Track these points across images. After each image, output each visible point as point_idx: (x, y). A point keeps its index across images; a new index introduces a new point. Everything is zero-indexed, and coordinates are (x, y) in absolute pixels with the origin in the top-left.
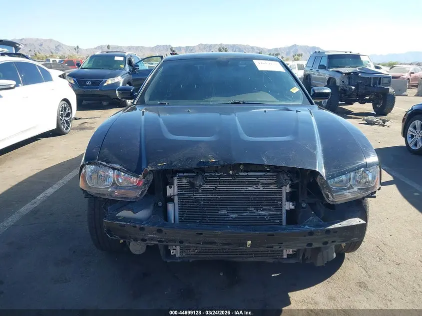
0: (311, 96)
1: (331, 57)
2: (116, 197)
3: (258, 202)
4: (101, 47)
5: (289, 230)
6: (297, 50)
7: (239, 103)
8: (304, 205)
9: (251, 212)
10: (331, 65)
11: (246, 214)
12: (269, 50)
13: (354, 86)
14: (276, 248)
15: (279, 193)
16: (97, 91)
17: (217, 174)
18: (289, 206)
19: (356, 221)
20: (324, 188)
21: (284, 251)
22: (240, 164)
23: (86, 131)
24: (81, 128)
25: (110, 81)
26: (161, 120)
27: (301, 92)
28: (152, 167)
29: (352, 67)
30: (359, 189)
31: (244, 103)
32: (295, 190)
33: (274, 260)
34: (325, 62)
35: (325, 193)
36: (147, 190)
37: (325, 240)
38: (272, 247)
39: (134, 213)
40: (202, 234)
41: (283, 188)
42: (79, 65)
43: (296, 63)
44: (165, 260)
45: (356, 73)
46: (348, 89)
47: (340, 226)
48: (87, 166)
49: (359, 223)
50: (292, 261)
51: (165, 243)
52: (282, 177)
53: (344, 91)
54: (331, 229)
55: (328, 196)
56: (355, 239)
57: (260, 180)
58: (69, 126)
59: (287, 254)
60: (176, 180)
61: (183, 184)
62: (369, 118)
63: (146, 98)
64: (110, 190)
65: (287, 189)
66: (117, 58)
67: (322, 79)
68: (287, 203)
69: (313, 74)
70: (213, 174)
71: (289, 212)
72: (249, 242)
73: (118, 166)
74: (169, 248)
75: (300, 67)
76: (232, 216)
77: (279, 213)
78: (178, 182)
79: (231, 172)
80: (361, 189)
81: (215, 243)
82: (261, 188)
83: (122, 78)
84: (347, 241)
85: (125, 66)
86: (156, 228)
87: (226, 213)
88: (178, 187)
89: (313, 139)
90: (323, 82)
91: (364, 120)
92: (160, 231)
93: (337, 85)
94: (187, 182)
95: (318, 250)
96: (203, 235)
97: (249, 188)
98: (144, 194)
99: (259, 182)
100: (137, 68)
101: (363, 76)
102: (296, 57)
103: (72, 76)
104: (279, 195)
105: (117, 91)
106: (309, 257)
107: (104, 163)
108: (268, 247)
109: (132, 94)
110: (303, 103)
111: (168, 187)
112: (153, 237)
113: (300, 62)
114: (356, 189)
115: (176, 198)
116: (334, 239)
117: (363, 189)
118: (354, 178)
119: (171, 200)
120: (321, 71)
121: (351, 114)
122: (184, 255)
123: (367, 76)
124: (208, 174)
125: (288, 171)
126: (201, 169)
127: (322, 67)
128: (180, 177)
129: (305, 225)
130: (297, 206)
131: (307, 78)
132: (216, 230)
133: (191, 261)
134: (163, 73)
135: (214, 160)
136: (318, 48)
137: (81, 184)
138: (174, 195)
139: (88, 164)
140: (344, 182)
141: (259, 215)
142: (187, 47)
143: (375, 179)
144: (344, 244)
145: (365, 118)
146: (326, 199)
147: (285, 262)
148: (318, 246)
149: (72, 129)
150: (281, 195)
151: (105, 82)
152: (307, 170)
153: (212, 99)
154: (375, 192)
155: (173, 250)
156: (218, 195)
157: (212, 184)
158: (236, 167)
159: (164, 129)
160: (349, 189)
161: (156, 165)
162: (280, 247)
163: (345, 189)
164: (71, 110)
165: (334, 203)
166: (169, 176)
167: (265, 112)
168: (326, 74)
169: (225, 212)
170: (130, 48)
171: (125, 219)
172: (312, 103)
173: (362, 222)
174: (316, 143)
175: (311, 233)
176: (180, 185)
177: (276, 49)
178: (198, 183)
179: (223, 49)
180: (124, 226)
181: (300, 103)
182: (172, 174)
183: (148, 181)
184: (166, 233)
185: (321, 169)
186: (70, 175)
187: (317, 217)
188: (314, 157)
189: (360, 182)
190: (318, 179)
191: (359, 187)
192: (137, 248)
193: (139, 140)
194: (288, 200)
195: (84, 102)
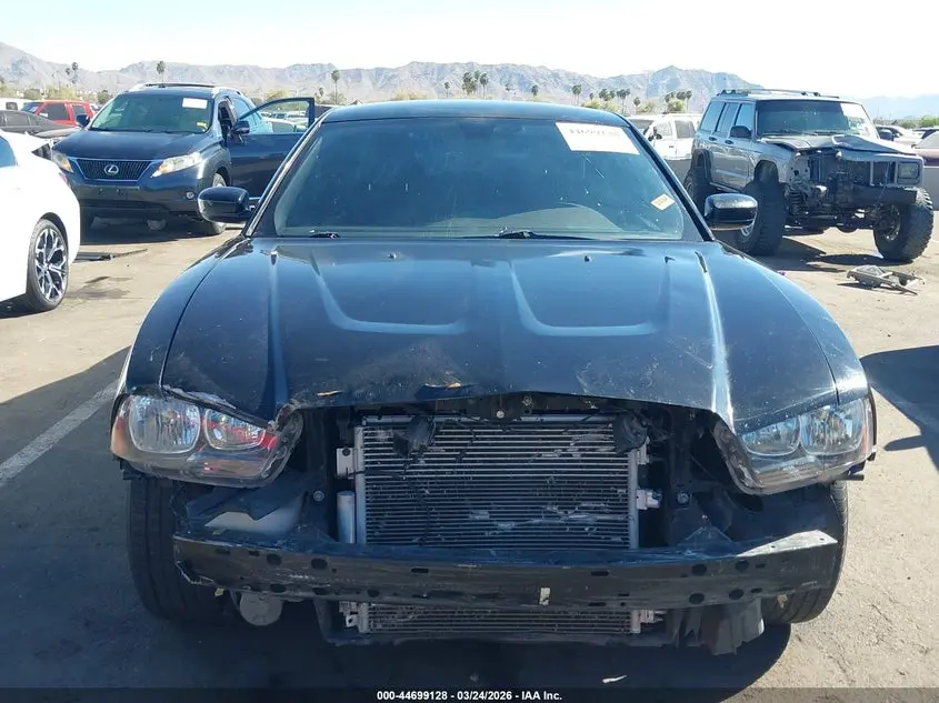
0: (705, 218)
1: (763, 107)
2: (204, 478)
3: (569, 490)
4: (139, 68)
5: (643, 559)
6: (675, 82)
7: (520, 236)
8: (683, 498)
9: (551, 515)
10: (763, 129)
11: (536, 521)
12: (600, 83)
13: (823, 184)
14: (613, 605)
15: (620, 467)
16: (134, 189)
17: (464, 419)
18: (645, 500)
19: (814, 538)
20: (730, 453)
21: (635, 614)
22: (523, 395)
23: (107, 300)
24: (93, 292)
25: (169, 166)
26: (320, 280)
27: (680, 208)
28: (302, 402)
29: (820, 134)
30: (819, 457)
31: (532, 236)
32: (659, 459)
33: (608, 639)
34: (747, 120)
35: (735, 469)
36: (287, 459)
37: (734, 586)
38: (603, 604)
39: (254, 519)
40: (426, 571)
41: (631, 454)
42: (83, 121)
43: (672, 118)
44: (330, 641)
45: (829, 151)
46: (809, 192)
47: (772, 550)
48: (134, 399)
49: (820, 543)
50: (655, 642)
51: (332, 597)
52: (627, 428)
53: (800, 197)
54: (750, 557)
55: (741, 475)
56: (812, 585)
57: (574, 433)
58: (59, 286)
59: (642, 624)
60: (359, 435)
61: (378, 446)
62: (865, 269)
63: (279, 221)
64: (190, 459)
65: (640, 457)
66: (188, 103)
67: (741, 163)
68: (641, 493)
69: (718, 150)
70: (456, 419)
71: (646, 516)
72: (545, 592)
73: (212, 399)
74: (341, 610)
75: (684, 130)
76: (502, 525)
77: (620, 518)
78: (366, 440)
79: (500, 414)
80: (825, 457)
81: (459, 594)
82: (577, 456)
83: (204, 157)
84: (790, 589)
85: (211, 125)
86: (310, 555)
87: (487, 517)
88: (367, 452)
89: (706, 331)
90: (742, 173)
91: (851, 274)
92: (318, 564)
93: (781, 180)
94: (389, 440)
95: (718, 612)
96: (429, 574)
97: (548, 455)
98: (280, 470)
99: (570, 439)
100: (244, 129)
101: (849, 158)
102: (673, 101)
103: (65, 149)
104: (621, 473)
105: (200, 201)
106: (696, 632)
107: (179, 391)
108: (591, 605)
109: (240, 207)
110: (685, 236)
111: (339, 451)
112: (300, 578)
113: (683, 118)
114: (811, 458)
115: (360, 481)
116: (757, 584)
117: (831, 457)
118: (808, 429)
119: (347, 484)
120: (739, 143)
121: (818, 260)
122: (379, 626)
123: (858, 158)
124: (442, 419)
125: (643, 412)
126: (425, 407)
127: (740, 132)
128: (373, 426)
129: (685, 549)
130: (667, 500)
131: (701, 160)
132: (462, 561)
133: (397, 641)
134: (322, 152)
135: (458, 385)
136: (732, 77)
137: (116, 446)
138: (355, 473)
139: (135, 393)
140: (783, 440)
141: (570, 523)
142: (377, 69)
143: (859, 433)
144: (782, 598)
145: (854, 269)
146: (737, 482)
147: (635, 643)
148: (716, 602)
149: (68, 295)
150: (626, 473)
151: (157, 167)
152: (688, 409)
153: (450, 223)
154: (862, 466)
155: (352, 613)
156: (467, 473)
157: (452, 445)
158: (512, 400)
159: (331, 302)
160: (793, 456)
161: (312, 396)
162: (623, 604)
163: (786, 458)
164: (67, 244)
165: (758, 493)
166: (342, 424)
167: (587, 260)
168: (751, 152)
169: (483, 515)
170: (219, 71)
171: (230, 535)
172: (706, 238)
173: (829, 540)
174: (712, 342)
175: (700, 569)
176: (371, 446)
177: (620, 79)
178: (416, 442)
179: (477, 75)
180: (227, 552)
181: (677, 236)
182: (351, 420)
183: (290, 436)
184: (334, 570)
185: (724, 408)
186: (69, 420)
187: (715, 528)
188: (705, 377)
189: (823, 441)
190: (716, 433)
191: (819, 453)
192: (258, 609)
193: (265, 332)
194: (642, 485)
195: (97, 221)
